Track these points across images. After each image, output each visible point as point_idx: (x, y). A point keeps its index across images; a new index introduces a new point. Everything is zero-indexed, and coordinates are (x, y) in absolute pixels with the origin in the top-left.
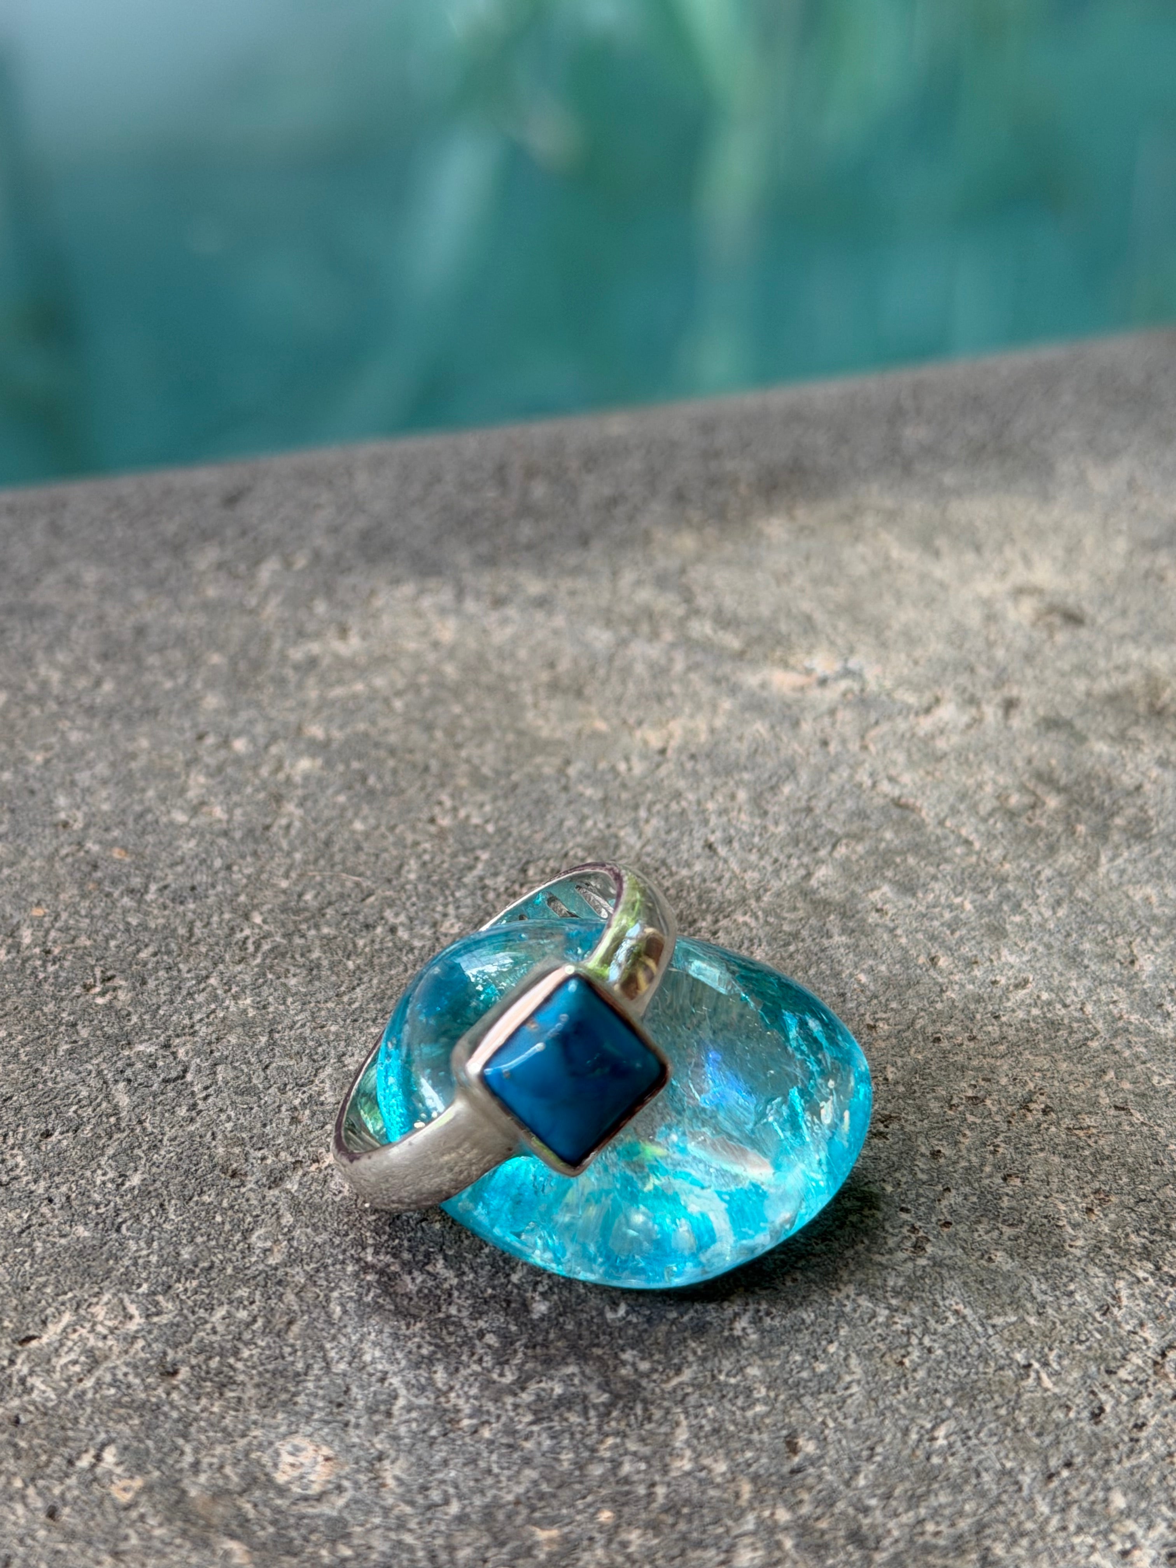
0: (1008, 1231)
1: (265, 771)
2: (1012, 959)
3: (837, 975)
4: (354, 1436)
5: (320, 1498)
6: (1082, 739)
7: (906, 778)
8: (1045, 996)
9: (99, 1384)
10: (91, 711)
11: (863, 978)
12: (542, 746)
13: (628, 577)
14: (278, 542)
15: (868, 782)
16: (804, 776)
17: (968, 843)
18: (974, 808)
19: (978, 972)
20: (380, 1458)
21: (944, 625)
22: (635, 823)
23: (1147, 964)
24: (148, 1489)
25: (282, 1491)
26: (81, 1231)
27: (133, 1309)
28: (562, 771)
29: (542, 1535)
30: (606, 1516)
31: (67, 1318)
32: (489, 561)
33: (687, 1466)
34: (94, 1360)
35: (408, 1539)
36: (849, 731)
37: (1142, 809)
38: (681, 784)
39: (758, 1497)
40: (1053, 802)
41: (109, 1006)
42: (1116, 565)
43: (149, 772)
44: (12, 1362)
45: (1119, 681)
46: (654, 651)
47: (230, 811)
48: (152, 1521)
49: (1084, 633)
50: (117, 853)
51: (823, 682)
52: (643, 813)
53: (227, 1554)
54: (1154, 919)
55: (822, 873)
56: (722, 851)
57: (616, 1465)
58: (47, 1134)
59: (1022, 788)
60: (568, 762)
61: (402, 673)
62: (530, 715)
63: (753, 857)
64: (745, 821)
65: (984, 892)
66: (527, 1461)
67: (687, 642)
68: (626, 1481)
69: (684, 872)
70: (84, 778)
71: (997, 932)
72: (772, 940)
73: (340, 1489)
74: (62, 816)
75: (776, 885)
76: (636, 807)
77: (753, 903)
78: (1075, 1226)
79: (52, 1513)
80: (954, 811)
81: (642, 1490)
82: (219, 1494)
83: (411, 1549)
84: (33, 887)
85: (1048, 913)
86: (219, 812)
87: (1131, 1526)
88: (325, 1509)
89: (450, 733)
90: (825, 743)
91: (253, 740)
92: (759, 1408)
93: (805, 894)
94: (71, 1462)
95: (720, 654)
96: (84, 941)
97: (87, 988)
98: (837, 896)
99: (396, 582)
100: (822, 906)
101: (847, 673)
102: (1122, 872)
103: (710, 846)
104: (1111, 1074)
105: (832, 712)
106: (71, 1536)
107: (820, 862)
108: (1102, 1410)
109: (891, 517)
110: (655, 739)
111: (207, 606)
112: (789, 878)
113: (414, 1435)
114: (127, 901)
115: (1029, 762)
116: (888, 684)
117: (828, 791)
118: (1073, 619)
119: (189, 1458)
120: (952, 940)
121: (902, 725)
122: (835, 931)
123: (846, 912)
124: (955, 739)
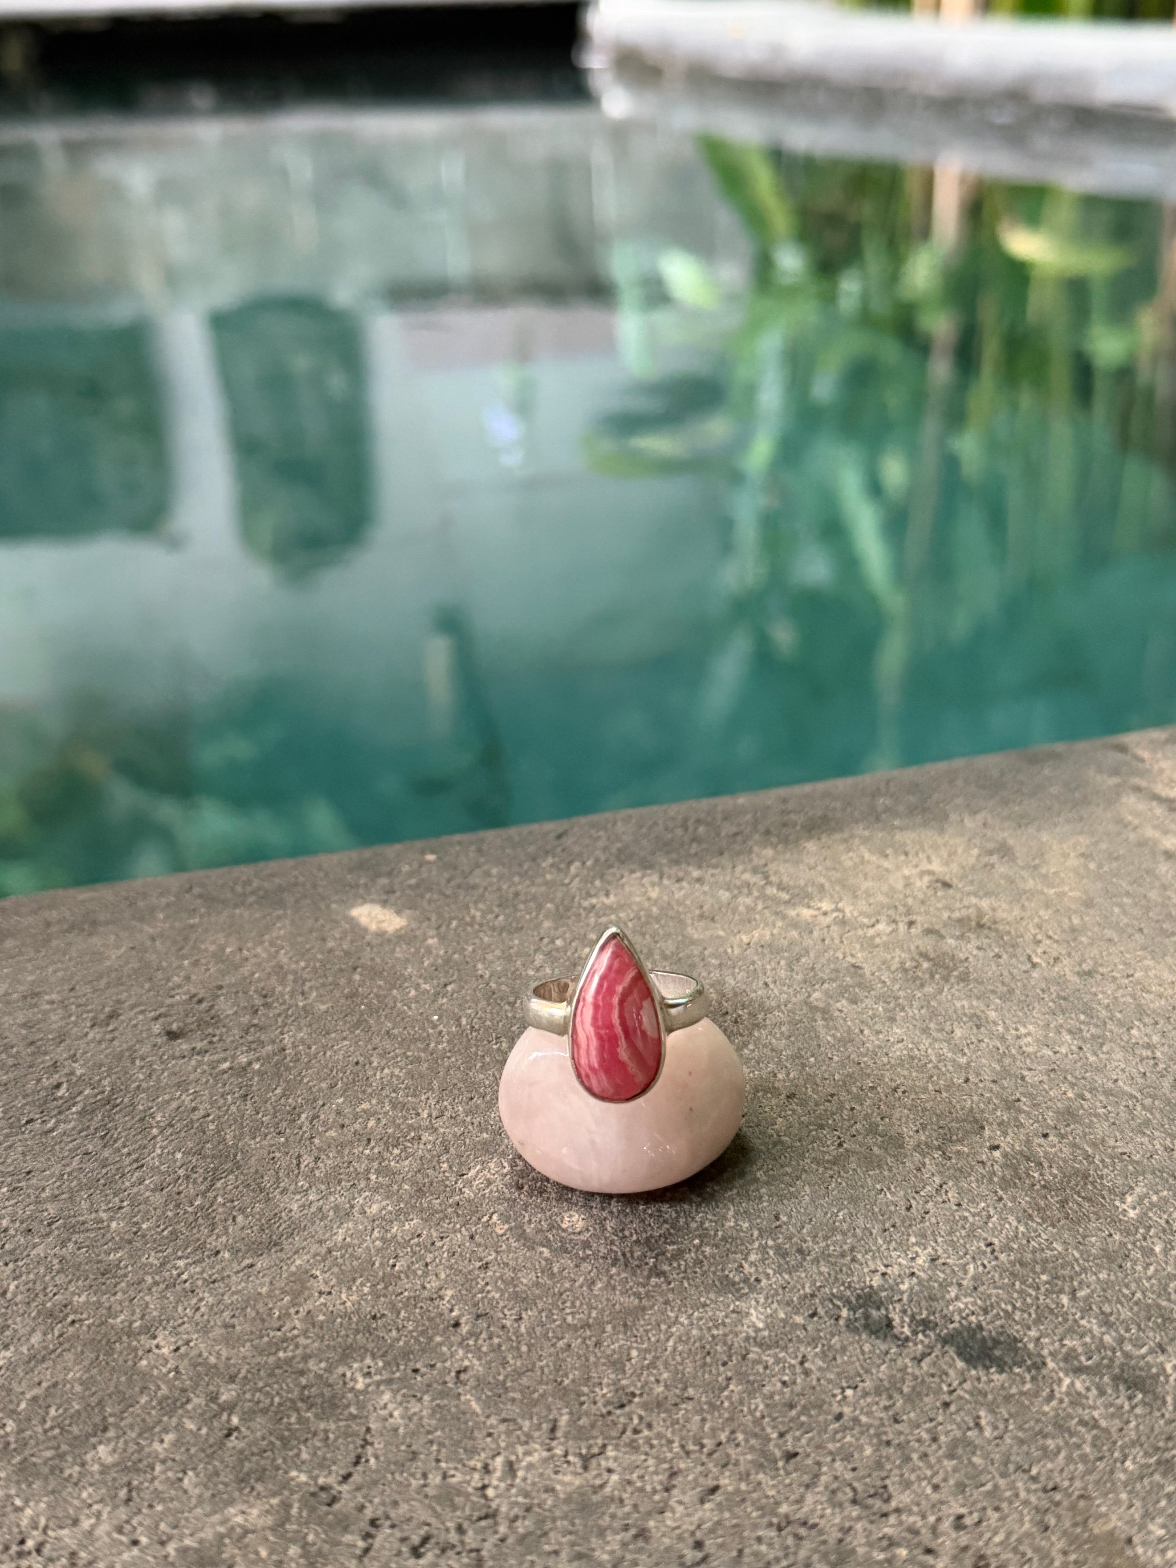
0: (880, 1139)
1: (569, 954)
2: (898, 1031)
3: (818, 1037)
4: (595, 1211)
5: (579, 1233)
6: (942, 937)
7: (859, 955)
8: (910, 1046)
9: (491, 1192)
10: (494, 929)
11: (829, 1038)
12: (693, 942)
13: (740, 868)
14: (580, 855)
15: (841, 957)
16: (812, 954)
17: (884, 982)
18: (889, 968)
19: (881, 1036)
20: (605, 1219)
21: (885, 888)
22: (733, 974)
23: (958, 1033)
24: (510, 1229)
25: (564, 1230)
26: (485, 1135)
27: (506, 1164)
28: (702, 953)
29: (670, 1248)
30: (697, 1241)
31: (478, 1167)
32: (677, 862)
33: (732, 1224)
34: (489, 1183)
35: (615, 1248)
36: (835, 935)
37: (967, 968)
38: (756, 958)
39: (761, 1236)
40: (926, 965)
41: (499, 1049)
42: (972, 860)
43: (518, 954)
44: (456, 1183)
45: (964, 913)
46: (748, 901)
47: (553, 970)
48: (511, 1240)
49: (951, 891)
50: (503, 987)
51: (825, 914)
52: (737, 970)
53: (541, 1253)
54: (965, 1015)
55: (816, 995)
56: (772, 986)
57: (702, 1223)
58: (472, 1099)
59: (913, 959)
60: (705, 949)
61: (633, 911)
62: (689, 929)
63: (785, 988)
64: (783, 973)
65: (889, 1003)
66: (665, 1222)
67: (764, 897)
68: (706, 1229)
69: (753, 995)
70: (490, 957)
71: (892, 1020)
72: (789, 1023)
73: (588, 1230)
74: (480, 972)
75: (794, 1000)
76: (734, 967)
77: (783, 1007)
78: (910, 1137)
79: (472, 1237)
80: (879, 969)
81: (712, 1233)
82: (539, 1231)
83: (616, 1252)
84: (467, 1002)
85: (916, 1012)
86: (548, 970)
87: (916, 1248)
88: (582, 1237)
89: (653, 937)
90: (823, 940)
91: (564, 940)
92: (765, 1204)
93: (806, 1003)
94: (479, 1219)
95: (777, 901)
96: (488, 1023)
97: (489, 1042)
98: (821, 1005)
99: (632, 871)
100: (814, 1009)
101: (837, 910)
102: (953, 995)
103: (766, 984)
104: (935, 1078)
105: (828, 927)
106: (479, 1245)
107: (815, 990)
108: (911, 1206)
109: (865, 841)
110: (745, 939)
111: (546, 883)
112: (800, 997)
113: (619, 1212)
114: (507, 1007)
115: (918, 947)
116: (856, 914)
117: (823, 960)
118: (947, 885)
119: (527, 1218)
120: (870, 1022)
121: (860, 932)
122: (819, 1019)
123: (825, 1012)
124: (885, 938)
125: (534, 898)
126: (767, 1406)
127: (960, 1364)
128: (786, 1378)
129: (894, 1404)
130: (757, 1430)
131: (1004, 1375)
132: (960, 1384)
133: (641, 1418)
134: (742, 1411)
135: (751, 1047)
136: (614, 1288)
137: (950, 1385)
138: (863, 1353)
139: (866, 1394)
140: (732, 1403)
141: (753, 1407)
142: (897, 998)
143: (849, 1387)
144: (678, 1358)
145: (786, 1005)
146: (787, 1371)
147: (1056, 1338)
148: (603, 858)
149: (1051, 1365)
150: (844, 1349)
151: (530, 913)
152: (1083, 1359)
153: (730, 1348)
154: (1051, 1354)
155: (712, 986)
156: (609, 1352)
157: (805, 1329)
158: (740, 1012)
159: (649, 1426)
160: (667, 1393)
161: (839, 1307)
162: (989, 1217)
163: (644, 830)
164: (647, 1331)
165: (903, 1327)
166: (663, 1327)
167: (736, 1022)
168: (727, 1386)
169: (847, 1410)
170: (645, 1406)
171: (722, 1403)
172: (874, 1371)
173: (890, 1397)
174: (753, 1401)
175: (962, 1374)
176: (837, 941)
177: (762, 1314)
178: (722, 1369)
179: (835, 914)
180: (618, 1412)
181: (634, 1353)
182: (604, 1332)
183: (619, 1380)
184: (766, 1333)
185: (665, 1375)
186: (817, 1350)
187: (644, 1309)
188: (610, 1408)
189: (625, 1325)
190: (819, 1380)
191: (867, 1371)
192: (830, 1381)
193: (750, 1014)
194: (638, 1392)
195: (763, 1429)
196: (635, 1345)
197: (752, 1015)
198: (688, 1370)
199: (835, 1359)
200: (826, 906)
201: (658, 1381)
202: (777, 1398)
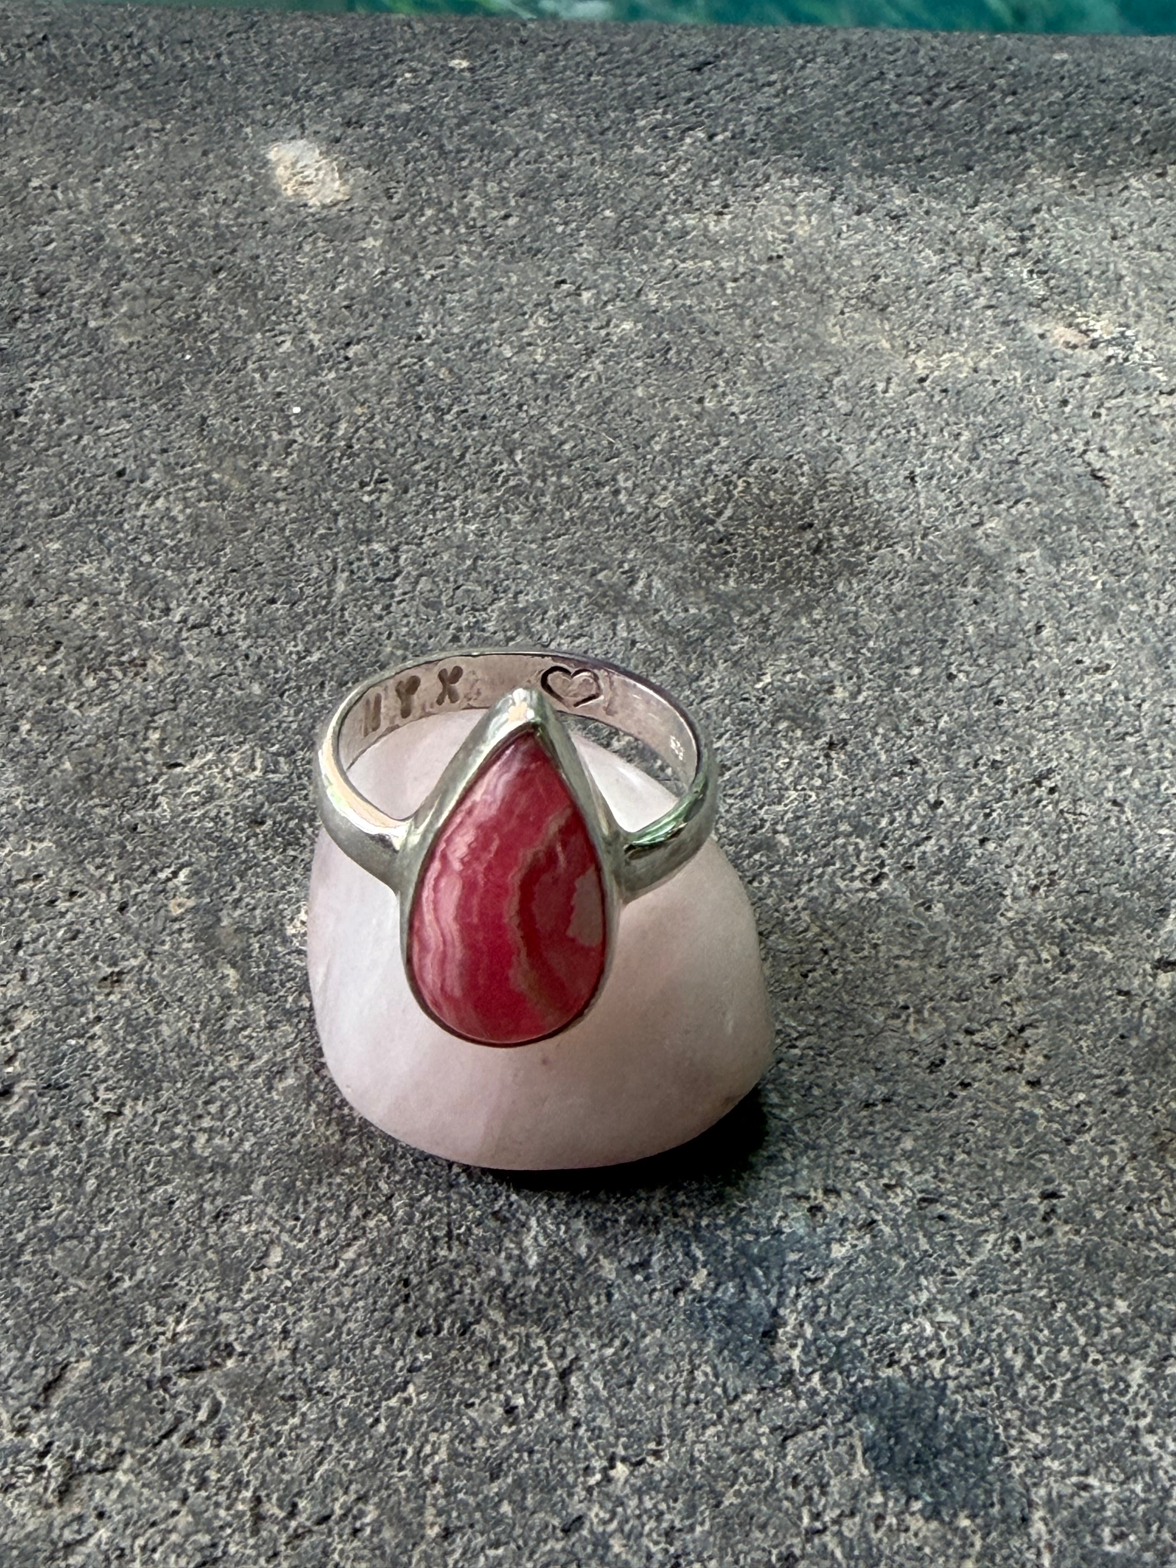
125: (592, 191)
126: (453, 1455)
127: (860, 1470)
128: (519, 1401)
129: (692, 1528)
130: (406, 1509)
131: (934, 1525)
132: (837, 1521)
133: (215, 1410)
134: (404, 1452)
135: (817, 614)
136: (311, 1097)
137: (817, 1516)
138: (689, 1389)
139: (650, 1486)
140: (391, 1430)
141: (428, 1449)
142: (1139, 568)
143: (624, 1460)
144: (347, 1292)
145: (924, 537)
146: (529, 1385)
147: (1075, 1465)
148: (750, 130)
149: (1038, 1528)
150: (661, 1359)
151: (566, 224)
152: (1107, 1533)
153: (450, 1300)
154: (1049, 1501)
155: (811, 457)
156: (232, 1240)
157: (609, 1296)
158: (835, 530)
159: (220, 1436)
160: (288, 1368)
161: (695, 1260)
162: (1081, 1129)
163: (851, 88)
164: (321, 1212)
165: (793, 1346)
166: (356, 1211)
167: (817, 550)
168: (404, 1387)
169: (596, 1513)
170: (234, 1383)
171: (377, 1421)
172: (690, 1435)
173: (691, 1510)
174: (433, 1437)
175: (855, 1496)
176: (1087, 412)
177: (547, 1236)
178: (414, 1341)
179: (1111, 351)
180: (183, 1382)
181: (276, 1256)
182: (246, 1191)
183: (218, 1311)
184: (533, 1283)
185: (305, 1324)
186: (609, 1351)
187: (340, 1159)
188: (171, 1368)
189: (289, 1188)
190: (577, 1425)
191: (678, 1433)
192: (596, 1433)
193: (849, 538)
194: (239, 1348)
195: (420, 1511)
196: (285, 1237)
197: (853, 541)
198: (352, 1325)
199: (630, 1382)
200: (1103, 328)
201: (285, 1332)
202: (481, 1442)
